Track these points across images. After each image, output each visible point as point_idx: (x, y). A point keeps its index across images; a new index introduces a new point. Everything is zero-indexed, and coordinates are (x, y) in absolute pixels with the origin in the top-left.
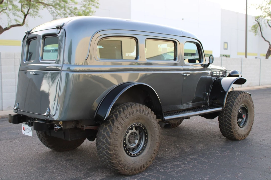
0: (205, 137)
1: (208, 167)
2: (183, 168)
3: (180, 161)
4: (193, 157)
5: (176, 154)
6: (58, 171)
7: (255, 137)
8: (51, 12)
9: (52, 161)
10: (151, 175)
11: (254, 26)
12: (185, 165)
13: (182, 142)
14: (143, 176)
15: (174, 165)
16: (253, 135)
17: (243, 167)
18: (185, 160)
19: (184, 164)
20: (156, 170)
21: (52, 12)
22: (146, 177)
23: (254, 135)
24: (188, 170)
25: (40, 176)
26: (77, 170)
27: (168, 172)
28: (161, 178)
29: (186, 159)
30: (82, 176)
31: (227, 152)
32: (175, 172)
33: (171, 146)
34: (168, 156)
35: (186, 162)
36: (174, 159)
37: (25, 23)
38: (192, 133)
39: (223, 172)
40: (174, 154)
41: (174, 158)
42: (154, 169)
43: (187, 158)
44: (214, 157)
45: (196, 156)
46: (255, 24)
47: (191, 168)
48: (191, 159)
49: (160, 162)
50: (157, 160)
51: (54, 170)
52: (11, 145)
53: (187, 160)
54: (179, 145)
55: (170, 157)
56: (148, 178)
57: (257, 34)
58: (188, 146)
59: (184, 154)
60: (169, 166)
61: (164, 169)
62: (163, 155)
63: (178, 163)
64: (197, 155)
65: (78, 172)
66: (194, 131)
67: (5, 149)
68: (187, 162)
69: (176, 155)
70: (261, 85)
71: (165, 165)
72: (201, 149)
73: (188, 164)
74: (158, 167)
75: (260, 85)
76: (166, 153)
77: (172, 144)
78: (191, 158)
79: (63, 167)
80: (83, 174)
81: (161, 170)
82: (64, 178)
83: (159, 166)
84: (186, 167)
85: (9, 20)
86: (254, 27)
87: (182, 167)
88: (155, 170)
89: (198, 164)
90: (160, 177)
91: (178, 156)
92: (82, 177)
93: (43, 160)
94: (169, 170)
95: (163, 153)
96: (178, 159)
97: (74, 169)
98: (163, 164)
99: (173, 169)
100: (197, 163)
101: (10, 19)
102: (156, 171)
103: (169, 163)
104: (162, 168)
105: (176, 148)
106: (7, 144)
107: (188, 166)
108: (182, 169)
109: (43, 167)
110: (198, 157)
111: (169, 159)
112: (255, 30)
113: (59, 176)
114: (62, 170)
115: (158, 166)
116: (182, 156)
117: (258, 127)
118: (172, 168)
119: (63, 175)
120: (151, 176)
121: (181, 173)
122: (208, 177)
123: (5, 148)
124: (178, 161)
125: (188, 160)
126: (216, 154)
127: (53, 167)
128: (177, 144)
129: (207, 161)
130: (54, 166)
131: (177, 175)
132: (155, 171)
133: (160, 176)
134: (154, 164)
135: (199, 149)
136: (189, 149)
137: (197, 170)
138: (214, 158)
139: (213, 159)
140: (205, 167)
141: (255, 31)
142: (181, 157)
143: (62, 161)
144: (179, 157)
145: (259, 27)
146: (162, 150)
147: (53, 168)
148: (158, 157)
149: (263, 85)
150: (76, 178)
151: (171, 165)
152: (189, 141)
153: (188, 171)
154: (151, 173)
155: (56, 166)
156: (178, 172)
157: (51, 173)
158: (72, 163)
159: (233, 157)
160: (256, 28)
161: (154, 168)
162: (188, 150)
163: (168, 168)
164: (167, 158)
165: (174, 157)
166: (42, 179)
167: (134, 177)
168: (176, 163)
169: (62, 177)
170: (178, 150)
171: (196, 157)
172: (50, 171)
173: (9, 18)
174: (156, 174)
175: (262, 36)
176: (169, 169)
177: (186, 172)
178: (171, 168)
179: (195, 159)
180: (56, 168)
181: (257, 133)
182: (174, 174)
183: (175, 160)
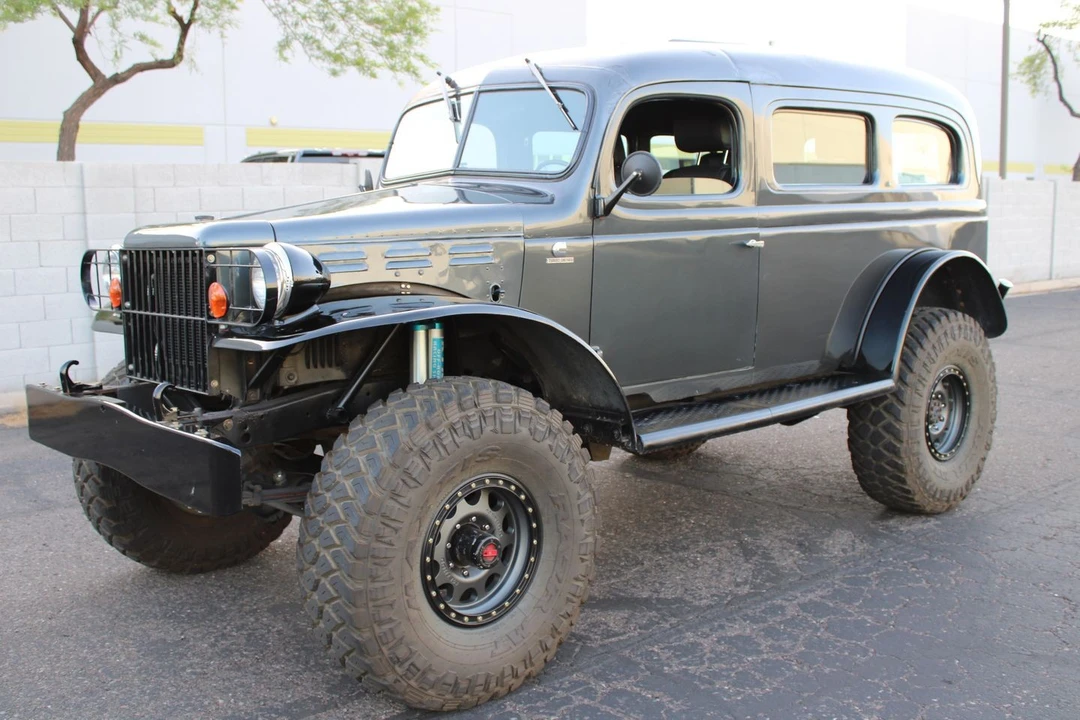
0: (858, 500)
1: (875, 652)
2: (765, 656)
3: (754, 620)
4: (811, 596)
5: (739, 580)
6: (227, 666)
7: (1064, 498)
8: (274, 10)
9: (216, 609)
10: (622, 693)
11: (1031, 60)
12: (777, 640)
13: (763, 522)
14: (586, 701)
15: (730, 641)
16: (1055, 490)
17: (1034, 656)
18: (775, 610)
19: (770, 632)
20: (648, 668)
21: (280, 10)
22: (602, 702)
23: (1060, 488)
24: (789, 668)
25: (143, 692)
26: (307, 663)
27: (700, 677)
28: (666, 712)
29: (782, 608)
30: (320, 694)
31: (953, 573)
32: (728, 677)
33: (719, 540)
34: (704, 592)
35: (781, 622)
36: (730, 606)
37: (185, 54)
38: (806, 481)
39: (945, 681)
40: (729, 583)
41: (729, 603)
42: (639, 658)
43: (784, 603)
44: (902, 598)
45: (824, 593)
46: (1033, 52)
47: (802, 659)
48: (803, 607)
49: (667, 621)
50: (658, 610)
51: (210, 659)
52: (80, 532)
53: (783, 614)
54: (750, 534)
55: (713, 596)
56: (609, 709)
57: (1038, 91)
58: (789, 541)
59: (770, 579)
60: (706, 643)
61: (684, 659)
62: (682, 585)
63: (745, 628)
64: (828, 586)
65: (310, 670)
66: (812, 469)
67: (51, 550)
68: (787, 623)
69: (738, 585)
70: (1054, 277)
71: (690, 636)
72: (842, 554)
73: (791, 636)
74: (656, 649)
75: (1050, 279)
76: (696, 578)
77: (721, 533)
78: (802, 600)
79: (251, 646)
80: (328, 683)
81: (670, 667)
82: (241, 704)
83: (662, 646)
84: (780, 649)
85: (117, 37)
86: (1027, 64)
87: (761, 652)
88: (643, 667)
89: (832, 637)
90: (660, 705)
91: (746, 589)
92: (319, 700)
93: (182, 603)
94: (707, 665)
95: (682, 576)
96: (746, 608)
97: (294, 657)
98: (680, 632)
99: (721, 660)
100: (827, 629)
101: (120, 34)
102: (648, 673)
103: (706, 629)
104: (677, 656)
105: (737, 551)
106: (66, 526)
107: (787, 644)
108: (763, 660)
109: (169, 640)
110: (832, 597)
111: (710, 607)
112: (1031, 76)
113: (224, 692)
114: (244, 659)
115: (657, 642)
116: (761, 594)
117: (1069, 450)
118: (718, 657)
119: (242, 685)
120: (625, 698)
121: (759, 684)
122: (879, 711)
123: (53, 546)
124: (745, 617)
125: (791, 611)
126: (909, 580)
127: (213, 645)
128: (743, 532)
129: (869, 619)
130: (216, 641)
131: (739, 693)
132: (642, 671)
133: (664, 700)
134: (640, 634)
135: (835, 557)
136: (792, 555)
137: (827, 670)
138: (901, 605)
139: (897, 607)
140: (865, 652)
141: (1034, 77)
142: (758, 598)
143: (255, 611)
144: (748, 595)
145: (1049, 64)
146: (682, 561)
147: (210, 651)
148: (662, 596)
149: (1063, 278)
150: (291, 704)
151: (714, 637)
152: (792, 518)
153: (788, 674)
154: (626, 682)
155: (223, 636)
156: (743, 680)
157: (195, 673)
158: (295, 625)
159: (983, 600)
160: (1039, 68)
161: (641, 655)
162: (788, 560)
163: (701, 657)
164: (697, 603)
165: (727, 595)
166: (147, 705)
167: (547, 707)
168: (733, 630)
169: (232, 697)
170: (747, 561)
171: (822, 597)
172: (191, 665)
173: (114, 31)
174: (646, 689)
175: (1062, 99)
176: (703, 663)
177: (779, 679)
178: (713, 656)
179: (816, 608)
180: (223, 651)
181: (1070, 481)
182: (725, 692)
183: (731, 613)
